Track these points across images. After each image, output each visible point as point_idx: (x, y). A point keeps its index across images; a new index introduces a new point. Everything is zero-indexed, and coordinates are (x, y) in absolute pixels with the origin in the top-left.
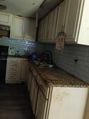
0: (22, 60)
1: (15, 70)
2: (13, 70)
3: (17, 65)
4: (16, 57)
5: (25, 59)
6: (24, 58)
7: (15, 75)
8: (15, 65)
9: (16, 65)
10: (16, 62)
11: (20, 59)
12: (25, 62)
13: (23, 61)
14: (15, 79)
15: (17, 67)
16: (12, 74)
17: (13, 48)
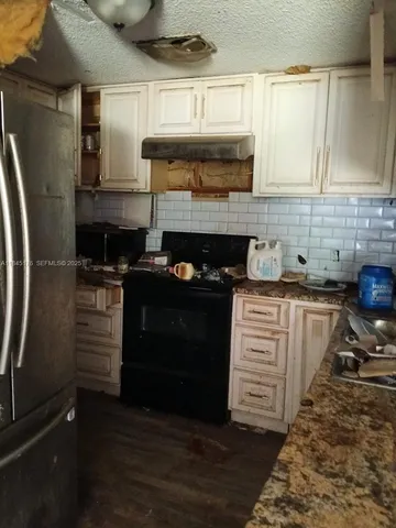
0: (306, 312)
1: (269, 363)
2: (262, 362)
3: (282, 337)
4: (273, 293)
5: (321, 305)
6: (315, 300)
7: (275, 386)
8: (268, 335)
9: (276, 337)
10: (275, 318)
11: (294, 302)
12: (325, 318)
13: (311, 317)
14: (272, 409)
15: (282, 343)
16: (257, 379)
17: (272, 245)
